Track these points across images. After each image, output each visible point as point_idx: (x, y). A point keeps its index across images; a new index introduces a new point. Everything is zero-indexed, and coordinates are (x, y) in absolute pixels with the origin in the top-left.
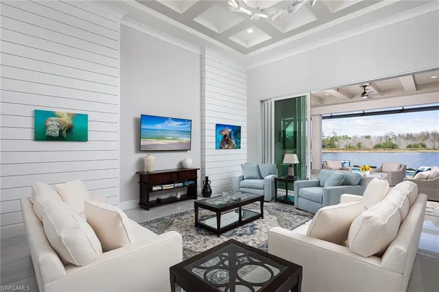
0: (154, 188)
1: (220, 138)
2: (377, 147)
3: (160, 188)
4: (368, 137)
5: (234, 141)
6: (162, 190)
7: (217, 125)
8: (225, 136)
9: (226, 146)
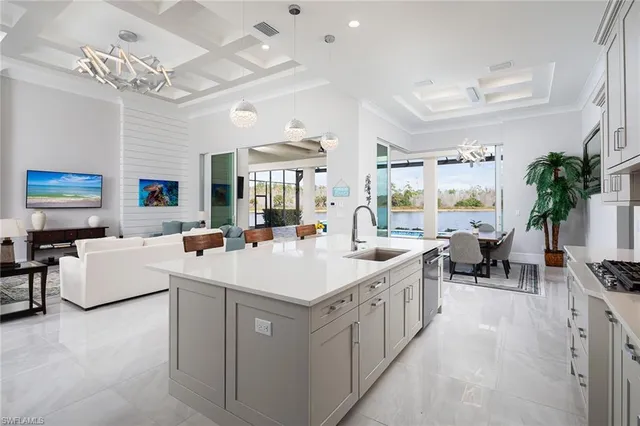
0: (42, 247)
1: (146, 194)
2: (460, 204)
3: (50, 246)
4: (451, 192)
5: (167, 198)
6: (53, 248)
7: (141, 180)
8: (154, 192)
9: (155, 203)
